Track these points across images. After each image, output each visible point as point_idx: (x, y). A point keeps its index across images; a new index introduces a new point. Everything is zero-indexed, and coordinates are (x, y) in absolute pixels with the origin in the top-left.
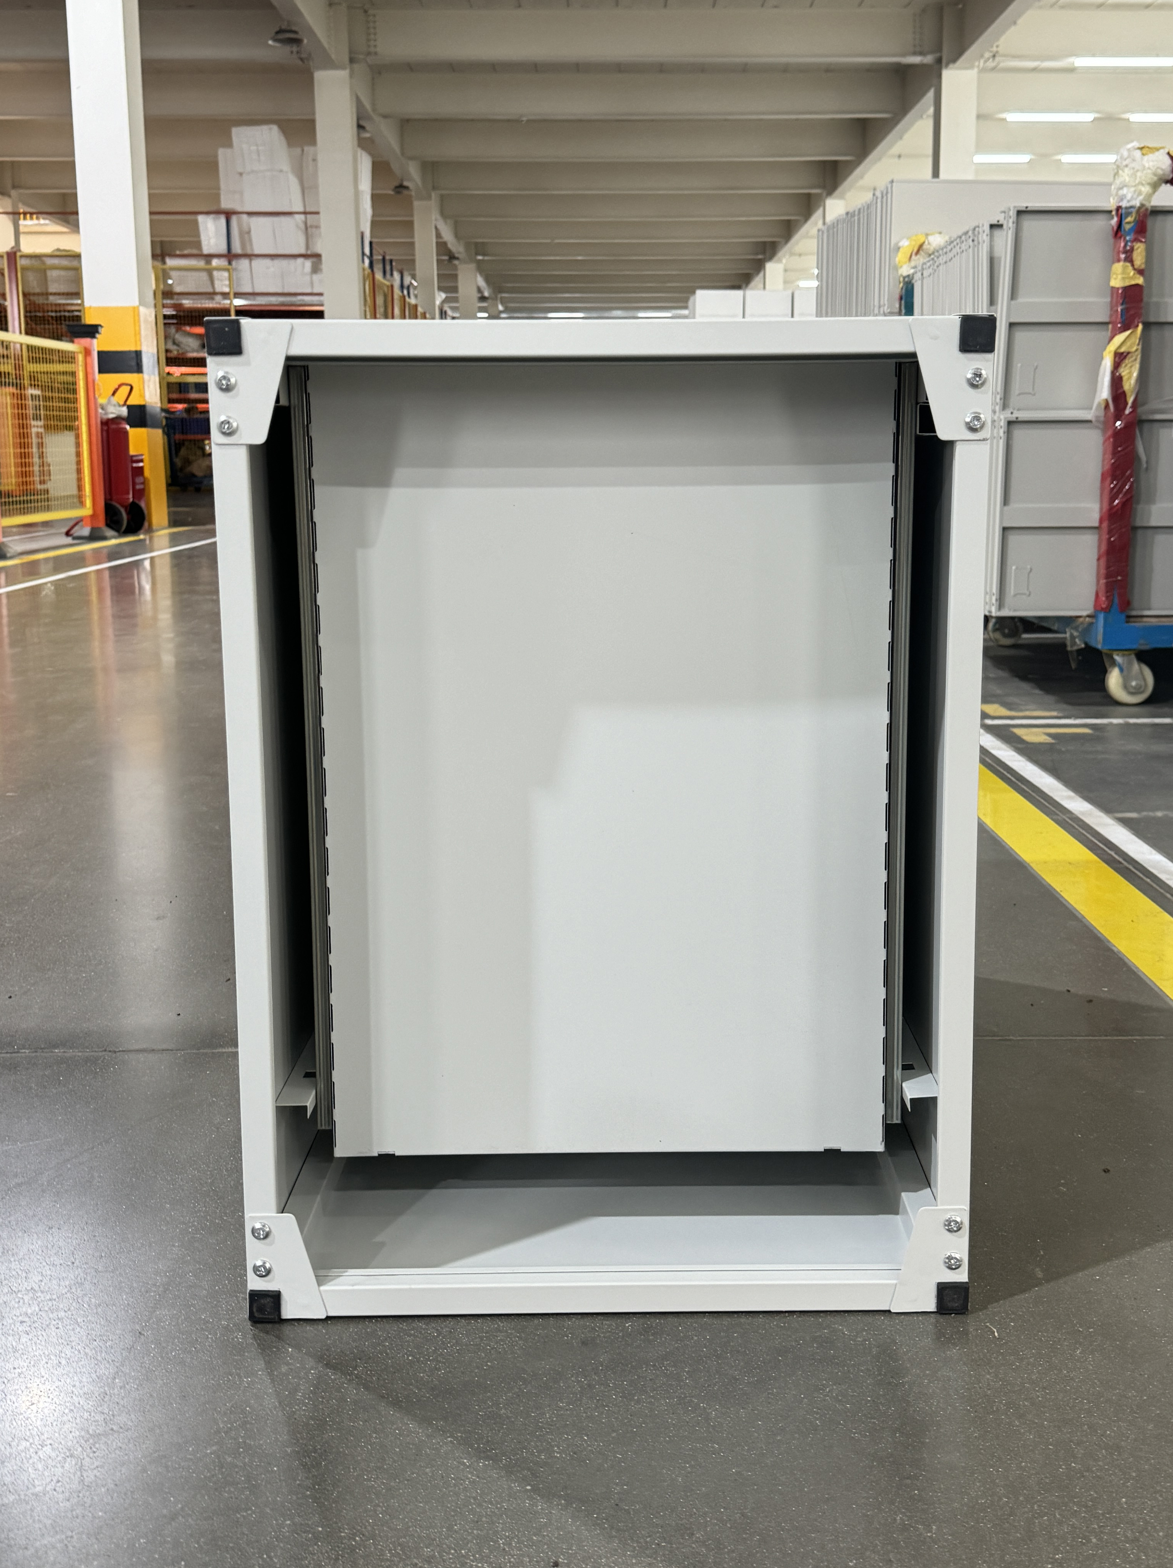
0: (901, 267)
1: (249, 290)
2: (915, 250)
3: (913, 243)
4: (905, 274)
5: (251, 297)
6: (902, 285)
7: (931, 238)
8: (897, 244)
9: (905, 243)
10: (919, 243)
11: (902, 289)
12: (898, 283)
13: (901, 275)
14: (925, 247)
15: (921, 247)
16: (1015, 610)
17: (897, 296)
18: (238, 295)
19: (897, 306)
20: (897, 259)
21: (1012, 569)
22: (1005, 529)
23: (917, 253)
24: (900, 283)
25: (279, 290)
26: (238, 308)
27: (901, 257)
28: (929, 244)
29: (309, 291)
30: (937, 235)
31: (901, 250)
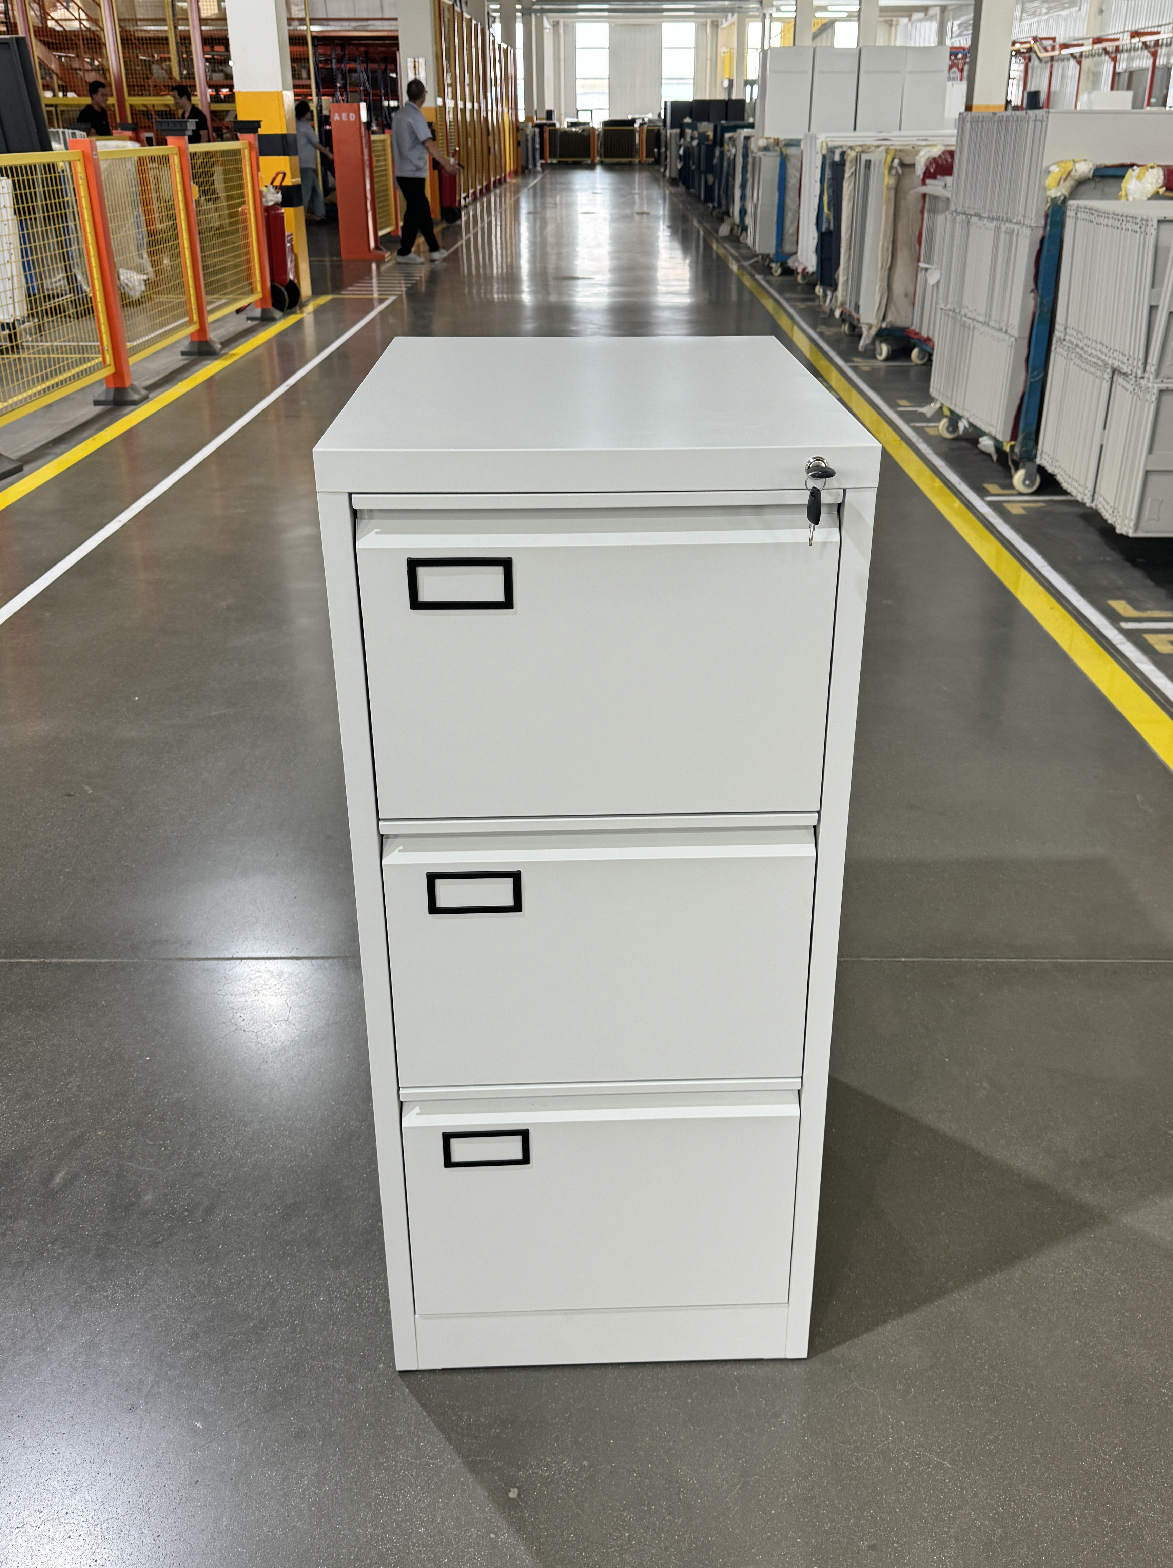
0: (1050, 190)
1: (324, 16)
2: (1064, 177)
3: (1063, 170)
4: (1053, 196)
5: (326, 23)
6: (1048, 204)
7: (1078, 165)
8: (1048, 167)
9: (1055, 169)
10: (1068, 171)
11: (1049, 207)
12: (1045, 202)
13: (1049, 196)
14: (1072, 174)
15: (1069, 174)
16: (1147, 532)
17: (1043, 214)
18: (314, 21)
19: (1043, 222)
20: (1047, 182)
21: (1148, 501)
22: (1147, 473)
23: (1065, 179)
24: (1047, 202)
25: (351, 16)
26: (314, 34)
27: (1050, 181)
28: (1076, 171)
29: (379, 16)
30: (1083, 163)
31: (1051, 174)
